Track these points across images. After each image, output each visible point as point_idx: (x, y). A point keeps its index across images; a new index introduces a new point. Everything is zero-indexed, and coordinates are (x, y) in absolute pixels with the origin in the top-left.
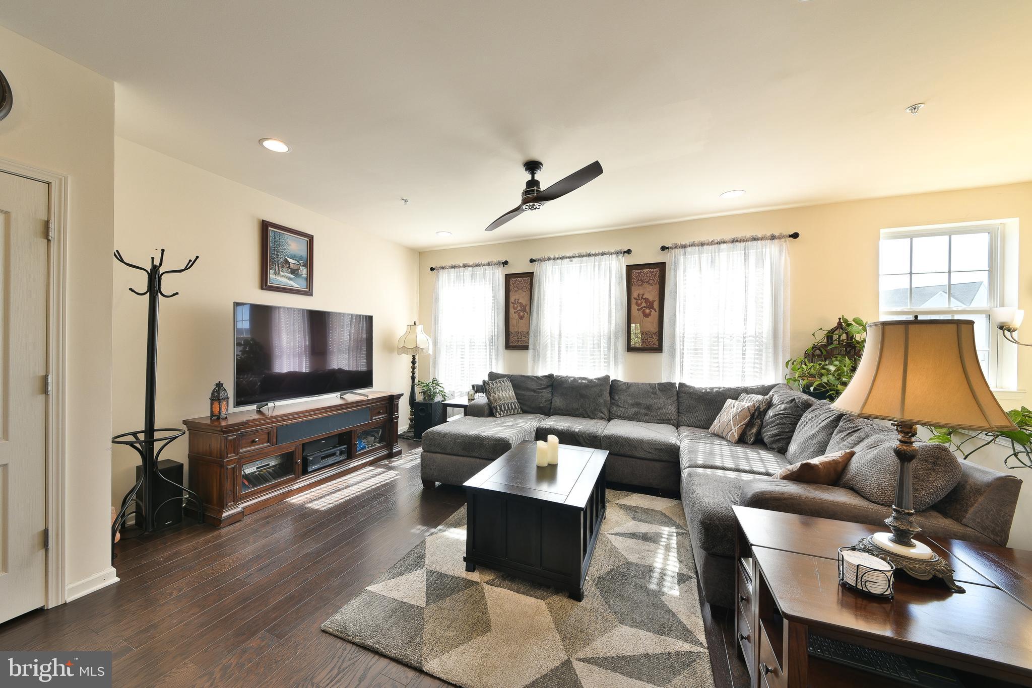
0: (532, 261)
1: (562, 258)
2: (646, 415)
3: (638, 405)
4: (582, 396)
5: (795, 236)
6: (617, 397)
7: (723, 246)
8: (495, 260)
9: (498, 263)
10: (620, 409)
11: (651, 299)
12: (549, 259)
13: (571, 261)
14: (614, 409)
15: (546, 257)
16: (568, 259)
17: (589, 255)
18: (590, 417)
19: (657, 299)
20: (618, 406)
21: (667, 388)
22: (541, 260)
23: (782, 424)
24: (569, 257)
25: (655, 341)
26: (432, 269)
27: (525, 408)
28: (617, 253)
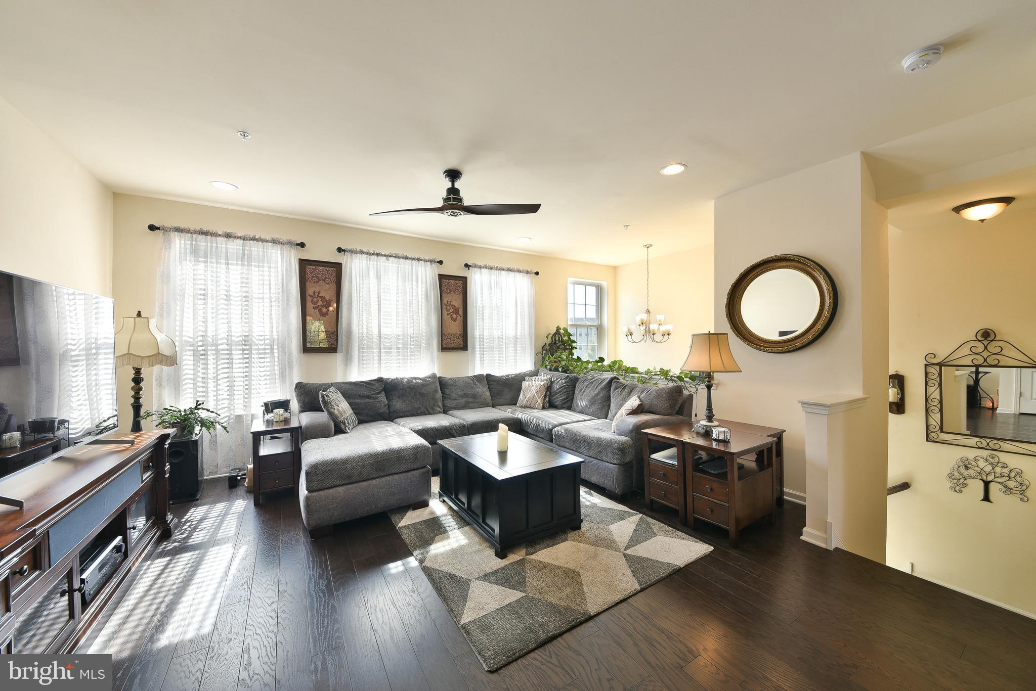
0: (340, 250)
1: (378, 255)
2: (473, 402)
3: (466, 396)
4: (422, 395)
5: (537, 273)
6: (447, 392)
7: (503, 272)
8: (284, 238)
9: (290, 243)
10: (453, 401)
11: (457, 306)
12: (362, 252)
13: (388, 260)
14: (447, 403)
15: (358, 249)
16: (384, 257)
17: (406, 258)
18: (430, 414)
19: (461, 306)
20: (451, 399)
21: (479, 378)
22: (352, 252)
23: (567, 392)
24: (385, 256)
25: (460, 341)
26: (152, 228)
27: (362, 418)
28: (431, 261)
